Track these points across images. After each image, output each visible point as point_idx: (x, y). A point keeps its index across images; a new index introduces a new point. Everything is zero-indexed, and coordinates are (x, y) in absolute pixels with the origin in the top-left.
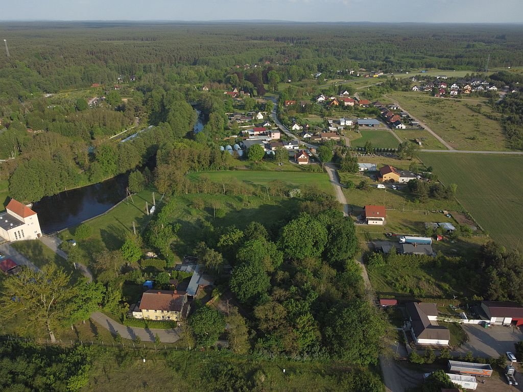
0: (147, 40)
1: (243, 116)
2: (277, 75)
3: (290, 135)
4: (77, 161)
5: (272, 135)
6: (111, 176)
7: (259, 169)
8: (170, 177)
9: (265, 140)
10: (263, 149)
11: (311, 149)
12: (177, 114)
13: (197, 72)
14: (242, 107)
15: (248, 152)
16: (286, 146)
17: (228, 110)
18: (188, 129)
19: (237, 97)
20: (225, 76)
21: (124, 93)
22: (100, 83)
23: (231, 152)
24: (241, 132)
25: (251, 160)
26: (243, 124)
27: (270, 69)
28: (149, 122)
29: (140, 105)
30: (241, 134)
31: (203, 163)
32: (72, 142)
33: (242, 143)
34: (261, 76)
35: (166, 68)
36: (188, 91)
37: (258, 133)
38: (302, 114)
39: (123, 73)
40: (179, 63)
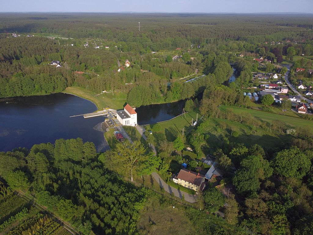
0: (212, 24)
1: (263, 75)
2: (294, 50)
3: (295, 92)
4: (161, 89)
5: (282, 90)
6: (176, 100)
7: (268, 111)
8: (209, 106)
9: (276, 93)
10: (273, 98)
11: (310, 104)
12: (221, 69)
13: (238, 45)
14: (264, 69)
15: (262, 99)
16: (290, 99)
17: (254, 70)
18: (226, 79)
19: (261, 62)
20: (256, 48)
21: (193, 54)
22: (181, 48)
23: (250, 97)
24: (260, 86)
25: (263, 104)
26: (262, 80)
27: (290, 45)
28: (203, 72)
29: (200, 62)
30: (259, 86)
31: (231, 101)
32: (161, 79)
33: (259, 92)
34: (282, 50)
35: (220, 42)
36: (230, 56)
37: (272, 87)
38: (308, 79)
39: (194, 43)
40: (228, 39)
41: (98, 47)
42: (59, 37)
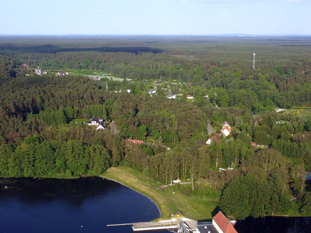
4: (292, 186)
41: (174, 97)
42: (107, 77)
